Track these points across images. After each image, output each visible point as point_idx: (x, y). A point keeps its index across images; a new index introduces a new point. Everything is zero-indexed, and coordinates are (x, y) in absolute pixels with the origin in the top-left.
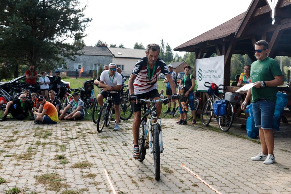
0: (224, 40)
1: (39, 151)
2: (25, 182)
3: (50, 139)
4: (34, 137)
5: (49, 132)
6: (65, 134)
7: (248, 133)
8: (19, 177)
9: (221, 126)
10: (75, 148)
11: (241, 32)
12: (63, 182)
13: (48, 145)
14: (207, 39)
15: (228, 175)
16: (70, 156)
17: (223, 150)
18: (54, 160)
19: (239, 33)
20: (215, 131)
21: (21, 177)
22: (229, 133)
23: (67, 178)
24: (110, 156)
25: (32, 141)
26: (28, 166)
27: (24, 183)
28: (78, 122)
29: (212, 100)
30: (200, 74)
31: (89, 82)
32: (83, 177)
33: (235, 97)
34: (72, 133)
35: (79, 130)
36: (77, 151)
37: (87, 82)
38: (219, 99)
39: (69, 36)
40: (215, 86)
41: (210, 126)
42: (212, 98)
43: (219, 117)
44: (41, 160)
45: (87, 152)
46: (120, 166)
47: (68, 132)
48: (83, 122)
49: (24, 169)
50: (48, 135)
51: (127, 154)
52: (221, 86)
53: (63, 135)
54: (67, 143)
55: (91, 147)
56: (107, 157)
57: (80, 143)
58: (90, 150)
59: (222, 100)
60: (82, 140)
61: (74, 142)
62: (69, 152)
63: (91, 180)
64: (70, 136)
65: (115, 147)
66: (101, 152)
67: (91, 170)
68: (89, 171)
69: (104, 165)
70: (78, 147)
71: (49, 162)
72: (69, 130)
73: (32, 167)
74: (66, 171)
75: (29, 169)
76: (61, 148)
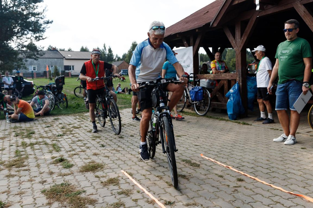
0: (197, 31)
1: (30, 155)
2: (32, 202)
3: (36, 138)
4: (15, 138)
5: (30, 130)
6: (49, 131)
7: (229, 115)
8: (20, 194)
10: (69, 146)
11: (218, 21)
12: (83, 195)
13: (37, 145)
14: (177, 32)
15: (258, 162)
16: (69, 157)
17: (220, 134)
18: (54, 165)
19: (215, 22)
20: (192, 115)
21: (24, 195)
22: (207, 117)
23: (85, 189)
24: (114, 152)
25: (15, 142)
26: (26, 176)
27: (32, 204)
28: (56, 118)
31: (60, 78)
32: (105, 184)
33: (211, 83)
34: (55, 129)
35: (60, 126)
36: (74, 150)
37: (58, 79)
39: (29, 38)
40: (187, 74)
43: (194, 103)
44: (38, 166)
45: (85, 150)
46: (134, 164)
47: (51, 129)
48: (60, 117)
49: (23, 182)
50: (31, 134)
51: (131, 148)
52: (191, 75)
53: (47, 132)
54: (56, 141)
55: (86, 144)
56: (112, 153)
57: (71, 140)
58: (88, 147)
59: (198, 87)
60: (71, 136)
61: (63, 139)
62: (65, 151)
63: (116, 187)
64: (55, 132)
65: (112, 141)
66: (101, 148)
67: (106, 173)
68: (104, 175)
69: (116, 164)
70: (72, 145)
71: (49, 167)
72: (50, 126)
73: (31, 177)
74: (77, 177)
75: (29, 181)
76: (54, 148)
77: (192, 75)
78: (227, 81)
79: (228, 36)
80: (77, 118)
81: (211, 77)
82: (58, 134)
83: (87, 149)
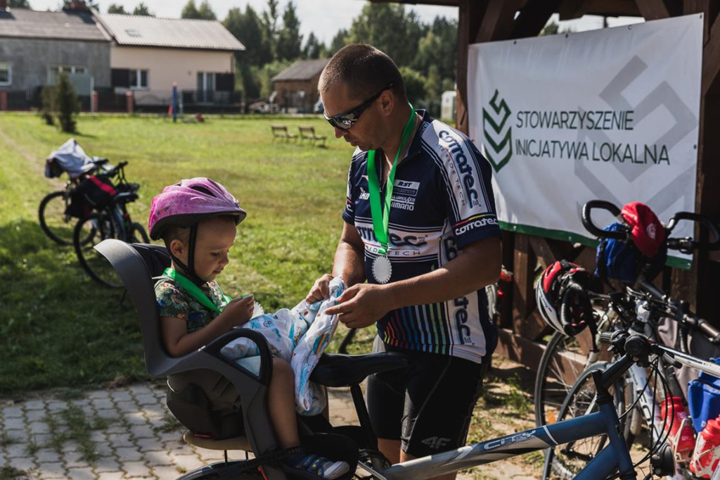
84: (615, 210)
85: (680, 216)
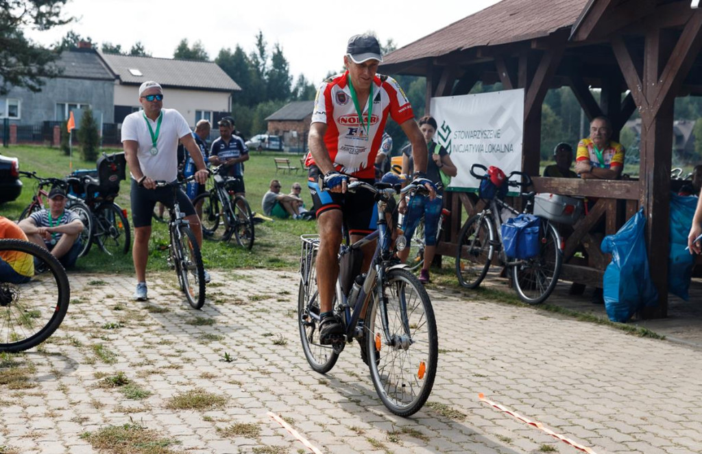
0: (534, 46)
1: (38, 364)
5: (27, 308)
6: (79, 313)
7: (607, 306)
8: (33, 436)
9: (522, 289)
10: (137, 353)
11: (592, 25)
12: (175, 448)
14: (479, 43)
15: (616, 420)
16: (140, 377)
17: (560, 353)
18: (103, 390)
19: (584, 28)
20: (504, 301)
21: (40, 439)
22: (548, 309)
23: (179, 439)
24: (257, 374)
26: (37, 406)
28: (95, 279)
29: (488, 216)
30: (445, 140)
31: (114, 159)
32: (226, 434)
33: (567, 206)
34: (95, 310)
35: (110, 302)
36: (150, 363)
37: (108, 160)
38: (513, 212)
40: (499, 175)
41: (484, 289)
42: (492, 210)
43: (513, 263)
44: (64, 390)
45: (180, 365)
46: (304, 402)
47: (84, 309)
48: (106, 279)
49: (32, 416)
50: (32, 316)
51: (301, 369)
52: (515, 176)
53: (76, 315)
54: (103, 338)
55: (183, 351)
56: (250, 376)
57: (142, 339)
58: (189, 360)
59: (527, 215)
60: (141, 330)
61: (121, 335)
62: (128, 364)
63: (252, 441)
64: (95, 318)
65: (254, 349)
66: (221, 362)
67: (231, 415)
68: (226, 417)
69: (258, 399)
70: (145, 351)
71: (90, 394)
72: (80, 300)
73: (51, 408)
74: (160, 417)
75: (46, 415)
76: (100, 355)
77: (517, 178)
78: (615, 202)
79: (622, 70)
80: (157, 285)
81: (573, 189)
82: (106, 323)
83: (184, 363)
84: (485, 169)
85: (513, 173)
